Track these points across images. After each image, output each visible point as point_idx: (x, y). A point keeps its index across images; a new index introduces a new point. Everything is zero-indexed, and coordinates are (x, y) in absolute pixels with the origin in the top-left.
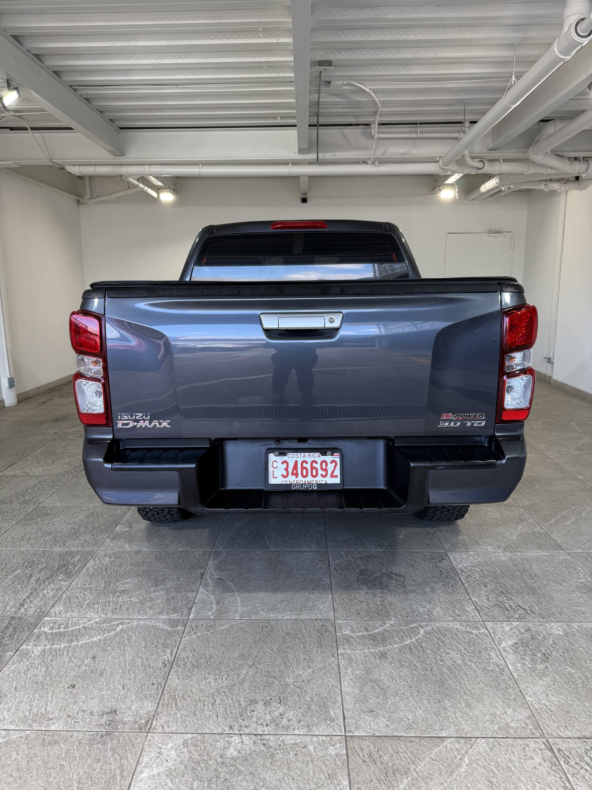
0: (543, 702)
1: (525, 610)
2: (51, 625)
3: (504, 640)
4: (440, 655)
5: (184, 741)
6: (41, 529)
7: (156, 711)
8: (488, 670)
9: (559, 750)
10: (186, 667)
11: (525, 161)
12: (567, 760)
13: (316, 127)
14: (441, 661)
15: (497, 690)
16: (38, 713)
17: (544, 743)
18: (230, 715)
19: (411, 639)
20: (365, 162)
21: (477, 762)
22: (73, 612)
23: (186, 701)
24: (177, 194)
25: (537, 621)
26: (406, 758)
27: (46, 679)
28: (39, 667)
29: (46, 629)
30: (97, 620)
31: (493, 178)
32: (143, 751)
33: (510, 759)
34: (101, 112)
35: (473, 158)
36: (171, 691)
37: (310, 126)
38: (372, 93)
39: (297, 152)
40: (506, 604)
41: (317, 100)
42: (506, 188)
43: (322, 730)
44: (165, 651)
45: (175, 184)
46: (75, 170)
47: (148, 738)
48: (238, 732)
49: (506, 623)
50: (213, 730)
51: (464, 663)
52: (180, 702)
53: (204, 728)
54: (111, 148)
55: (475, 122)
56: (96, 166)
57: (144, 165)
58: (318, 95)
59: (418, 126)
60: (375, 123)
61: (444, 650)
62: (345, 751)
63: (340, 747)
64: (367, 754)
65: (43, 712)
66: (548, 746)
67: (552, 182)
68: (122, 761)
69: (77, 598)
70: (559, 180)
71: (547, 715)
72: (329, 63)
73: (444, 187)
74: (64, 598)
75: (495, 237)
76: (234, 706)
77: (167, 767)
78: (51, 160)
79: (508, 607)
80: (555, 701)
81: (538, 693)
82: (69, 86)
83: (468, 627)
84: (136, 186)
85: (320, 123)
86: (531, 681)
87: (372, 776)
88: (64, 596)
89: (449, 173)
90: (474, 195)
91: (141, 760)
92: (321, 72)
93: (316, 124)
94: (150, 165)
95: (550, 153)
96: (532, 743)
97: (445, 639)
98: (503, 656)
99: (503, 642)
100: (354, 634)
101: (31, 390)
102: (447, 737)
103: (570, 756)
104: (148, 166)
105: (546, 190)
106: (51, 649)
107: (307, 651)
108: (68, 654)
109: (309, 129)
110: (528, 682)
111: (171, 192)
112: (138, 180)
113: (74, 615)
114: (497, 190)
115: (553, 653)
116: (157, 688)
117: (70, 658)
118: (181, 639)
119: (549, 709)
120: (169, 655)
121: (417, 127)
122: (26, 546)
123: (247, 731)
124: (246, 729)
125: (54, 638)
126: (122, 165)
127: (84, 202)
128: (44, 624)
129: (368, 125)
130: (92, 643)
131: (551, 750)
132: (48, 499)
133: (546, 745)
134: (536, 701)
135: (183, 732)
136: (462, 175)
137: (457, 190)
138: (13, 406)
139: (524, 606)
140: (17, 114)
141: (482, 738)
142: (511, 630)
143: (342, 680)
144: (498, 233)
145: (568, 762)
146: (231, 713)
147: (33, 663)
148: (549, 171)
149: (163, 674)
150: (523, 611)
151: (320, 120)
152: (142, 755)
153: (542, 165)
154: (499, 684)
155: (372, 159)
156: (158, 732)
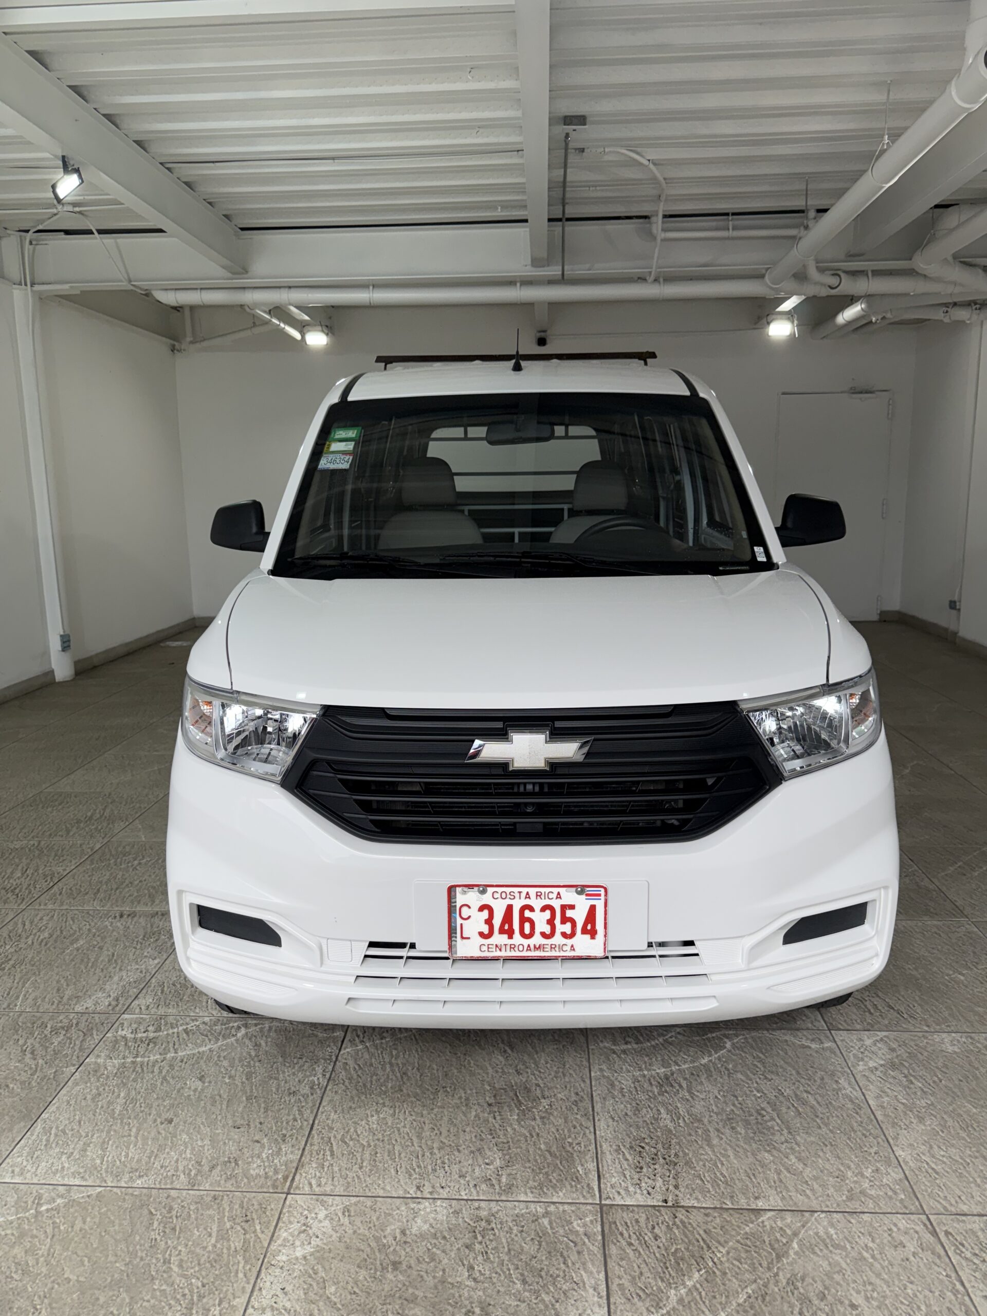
0: (923, 1157)
1: (899, 1013)
2: (134, 1026)
3: (862, 1060)
4: (757, 1083)
5: (345, 1207)
6: (115, 878)
7: (300, 1161)
8: (834, 1107)
9: (947, 1233)
10: (347, 1095)
11: (911, 273)
12: (959, 1249)
13: (560, 223)
14: (758, 1091)
15: (849, 1139)
16: (115, 1161)
17: (922, 1222)
18: (417, 1170)
19: (710, 1055)
20: (642, 279)
21: (813, 1249)
22: (167, 1006)
23: (348, 1147)
24: (333, 334)
25: (919, 1030)
26: (698, 1241)
27: (127, 1110)
28: (116, 1090)
29: (126, 1033)
30: (207, 1019)
31: (857, 301)
32: (280, 1221)
33: (866, 1246)
34: (210, 203)
35: (821, 270)
36: (323, 1131)
37: (550, 220)
38: (651, 166)
39: (529, 262)
40: (868, 1002)
41: (562, 179)
42: (880, 317)
43: (564, 1194)
44: (314, 1069)
45: (330, 318)
46: (169, 298)
47: (288, 1202)
48: (429, 1196)
49: (866, 1032)
50: (389, 1191)
51: (796, 1095)
52: (338, 1148)
53: (375, 1189)
54: (225, 262)
55: (825, 211)
56: (203, 291)
57: (280, 287)
58: (563, 170)
59: (730, 218)
60: (657, 215)
61: (763, 1075)
62: (599, 1228)
63: (591, 1222)
64: (635, 1233)
65: (123, 1159)
66: (929, 1226)
67: (956, 308)
68: (248, 1236)
69: (174, 985)
70: (968, 304)
71: (930, 1179)
72: (581, 120)
73: (774, 317)
74: (153, 986)
75: (861, 399)
76: (423, 1156)
77: (318, 1246)
78: (130, 281)
79: (870, 1007)
80: (943, 1156)
81: (915, 1144)
82: (161, 164)
83: (804, 1038)
84: (268, 322)
85: (567, 216)
86: (905, 1124)
87: (642, 1266)
88: (153, 980)
89: (782, 295)
90: (826, 330)
91: (276, 1234)
92: (567, 135)
93: (560, 216)
94: (290, 287)
95: (950, 259)
96: (904, 1221)
97: (766, 1057)
98: (861, 1085)
99: (861, 1063)
100: (618, 1048)
101: (97, 655)
102: (766, 1210)
103: (964, 1242)
104: (287, 289)
105: (946, 320)
106: (133, 1063)
107: (540, 1072)
108: (161, 1072)
109: (549, 226)
110: (900, 1126)
111: (323, 331)
112: (270, 312)
113: (170, 1011)
114: (864, 322)
115: (943, 1082)
116: (301, 1127)
117: (164, 1078)
118: (340, 1050)
119: (933, 1169)
120: (320, 1076)
121: (728, 220)
122: (92, 902)
123: (444, 1194)
124: (441, 1190)
125: (138, 1046)
126: (244, 288)
127: (183, 347)
128: (123, 1024)
129: (645, 217)
130: (198, 1055)
131: (934, 1233)
132: (127, 829)
133: (925, 1225)
134: (912, 1156)
135: (343, 1194)
136: (803, 297)
137: (796, 322)
138: (67, 681)
139: (897, 1005)
140: (77, 209)
141: (822, 1212)
142: (875, 1045)
143: (596, 1119)
144: (867, 392)
145: (962, 1252)
146: (419, 1167)
147: (106, 1084)
148: (950, 289)
149: (310, 1104)
150: (896, 1014)
151: (567, 211)
152: (278, 1227)
153: (938, 280)
154: (852, 1128)
155: (653, 273)
156: (303, 1192)
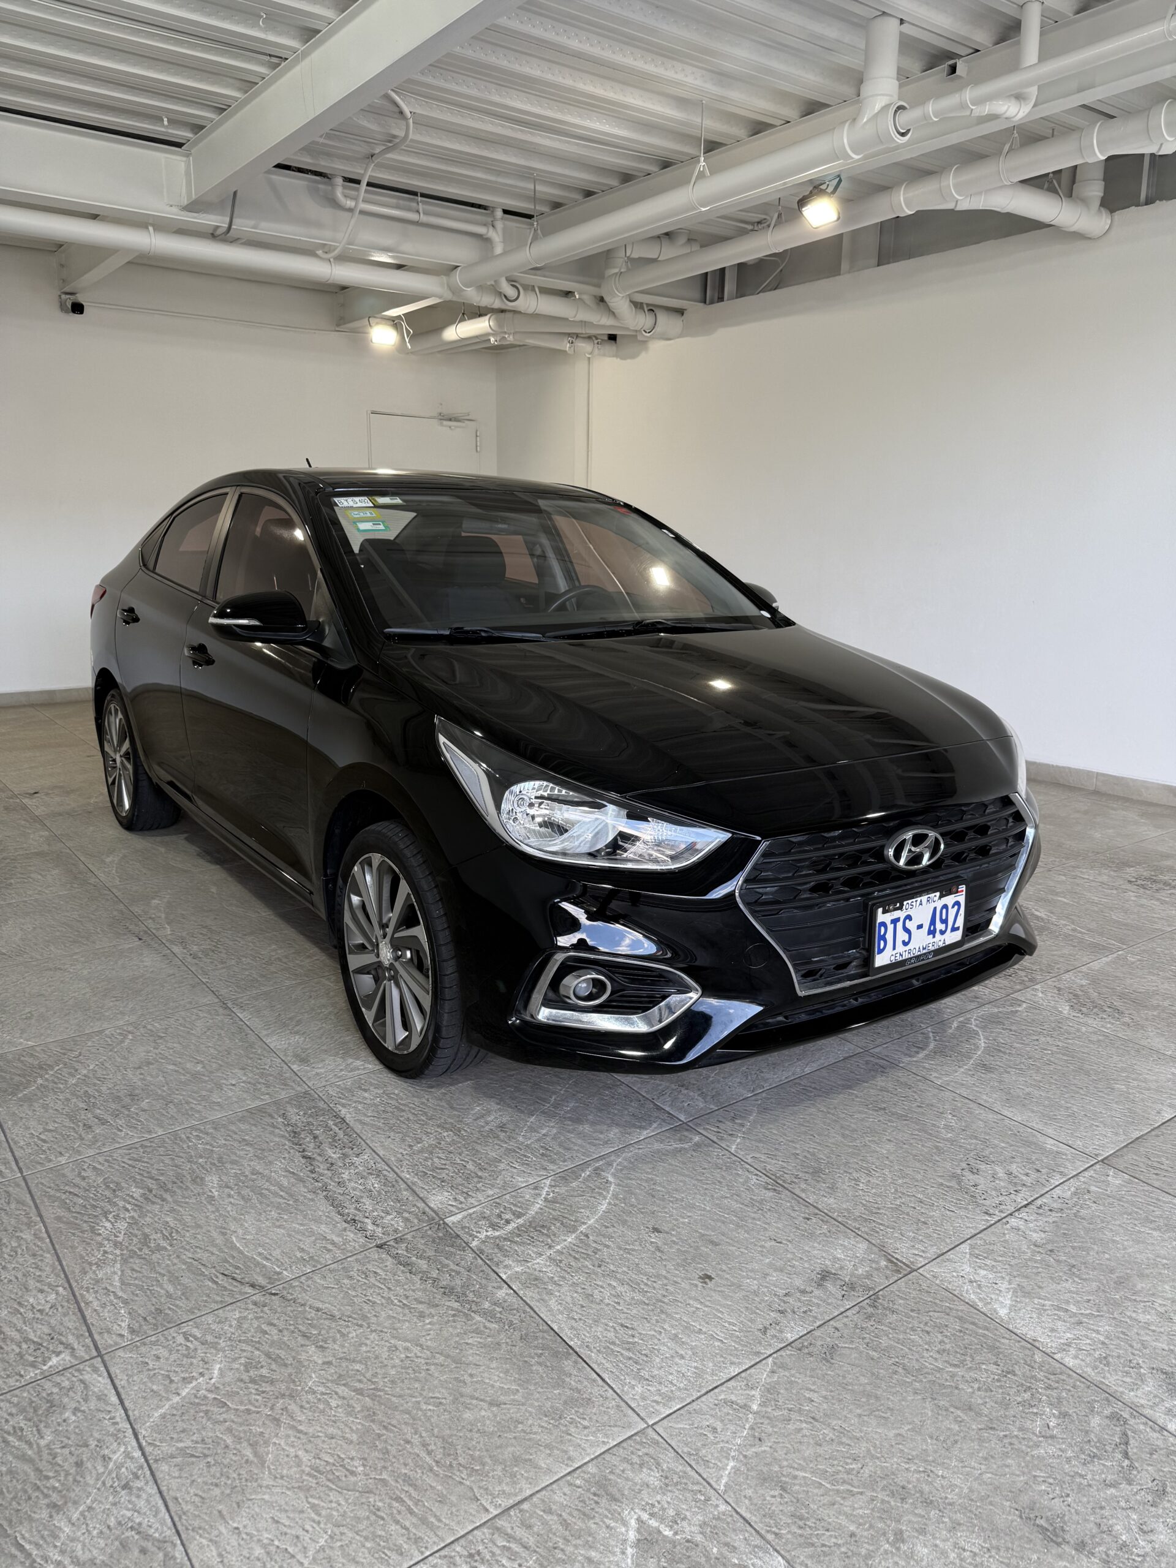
2: (483, 1223)
3: (1056, 1007)
5: (971, 1255)
6: (90, 1096)
7: (874, 1245)
10: (806, 1180)
16: (731, 1334)
18: (963, 1203)
19: (979, 1039)
22: (479, 1190)
28: (597, 1283)
29: (488, 1233)
30: (548, 1182)
32: (950, 1290)
36: (846, 1215)
39: (183, 205)
42: (498, 339)
43: (1071, 1167)
44: (737, 1174)
47: (928, 1276)
48: (1005, 1214)
50: (975, 1227)
52: (880, 1219)
53: (963, 1230)
59: (420, 199)
62: (1126, 1175)
63: (1114, 1173)
70: (590, 338)
73: (378, 321)
75: (449, 427)
76: (947, 1191)
77: (1008, 1289)
88: (404, 1174)
90: (428, 343)
91: (967, 1301)
98: (1083, 1023)
99: (1059, 1009)
106: (560, 1252)
107: (904, 1097)
108: (607, 1246)
110: (1142, 1038)
113: (490, 1192)
115: (1114, 1003)
116: (821, 1220)
117: (622, 1249)
120: (755, 1177)
121: (416, 200)
123: (1009, 1208)
124: (1004, 1207)
125: (531, 1237)
128: (465, 1228)
129: (326, 176)
130: (610, 1214)
135: (950, 1247)
137: (409, 331)
143: (996, 1110)
144: (456, 420)
146: (959, 1200)
147: (575, 1284)
149: (793, 1201)
152: (959, 1295)
156: (924, 1263)
